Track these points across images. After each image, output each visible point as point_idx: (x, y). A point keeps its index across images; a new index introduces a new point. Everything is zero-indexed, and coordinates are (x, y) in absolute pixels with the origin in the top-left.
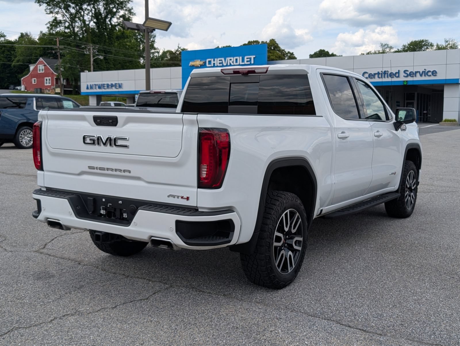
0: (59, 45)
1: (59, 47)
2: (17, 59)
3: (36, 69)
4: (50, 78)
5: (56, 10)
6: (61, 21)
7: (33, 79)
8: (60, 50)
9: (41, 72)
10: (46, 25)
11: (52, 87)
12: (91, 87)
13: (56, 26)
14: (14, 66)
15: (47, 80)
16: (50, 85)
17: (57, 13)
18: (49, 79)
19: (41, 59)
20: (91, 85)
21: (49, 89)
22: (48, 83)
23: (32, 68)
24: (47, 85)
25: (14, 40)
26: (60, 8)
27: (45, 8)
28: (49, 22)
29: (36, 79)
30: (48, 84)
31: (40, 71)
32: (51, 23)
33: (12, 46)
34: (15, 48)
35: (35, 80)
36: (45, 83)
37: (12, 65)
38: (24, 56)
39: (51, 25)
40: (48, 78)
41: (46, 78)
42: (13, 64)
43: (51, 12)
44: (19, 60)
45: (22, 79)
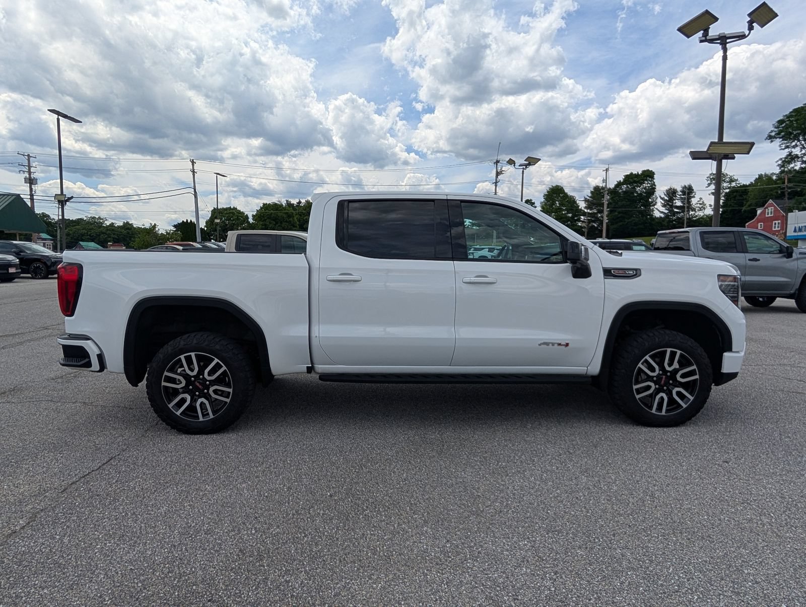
0: (788, 183)
1: (787, 185)
2: (749, 203)
3: (763, 213)
4: (780, 221)
5: (794, 144)
6: (797, 155)
7: (759, 224)
8: (788, 189)
9: (770, 215)
10: (776, 162)
11: (781, 231)
12: (800, 230)
13: (789, 163)
14: (745, 211)
15: (775, 224)
16: (779, 229)
17: (794, 147)
18: (779, 223)
19: (771, 201)
20: (799, 227)
21: (777, 234)
22: (777, 227)
23: (759, 212)
24: (775, 229)
25: (750, 183)
26: (799, 140)
27: (779, 144)
28: (781, 159)
29: (762, 223)
30: (777, 229)
31: (768, 215)
32: (783, 159)
33: (746, 189)
34: (748, 192)
35: (761, 225)
36: (773, 227)
37: (742, 210)
38: (757, 199)
39: (783, 162)
40: (777, 222)
41: (774, 222)
42: (744, 208)
43: (787, 147)
44: (751, 204)
45: (747, 224)
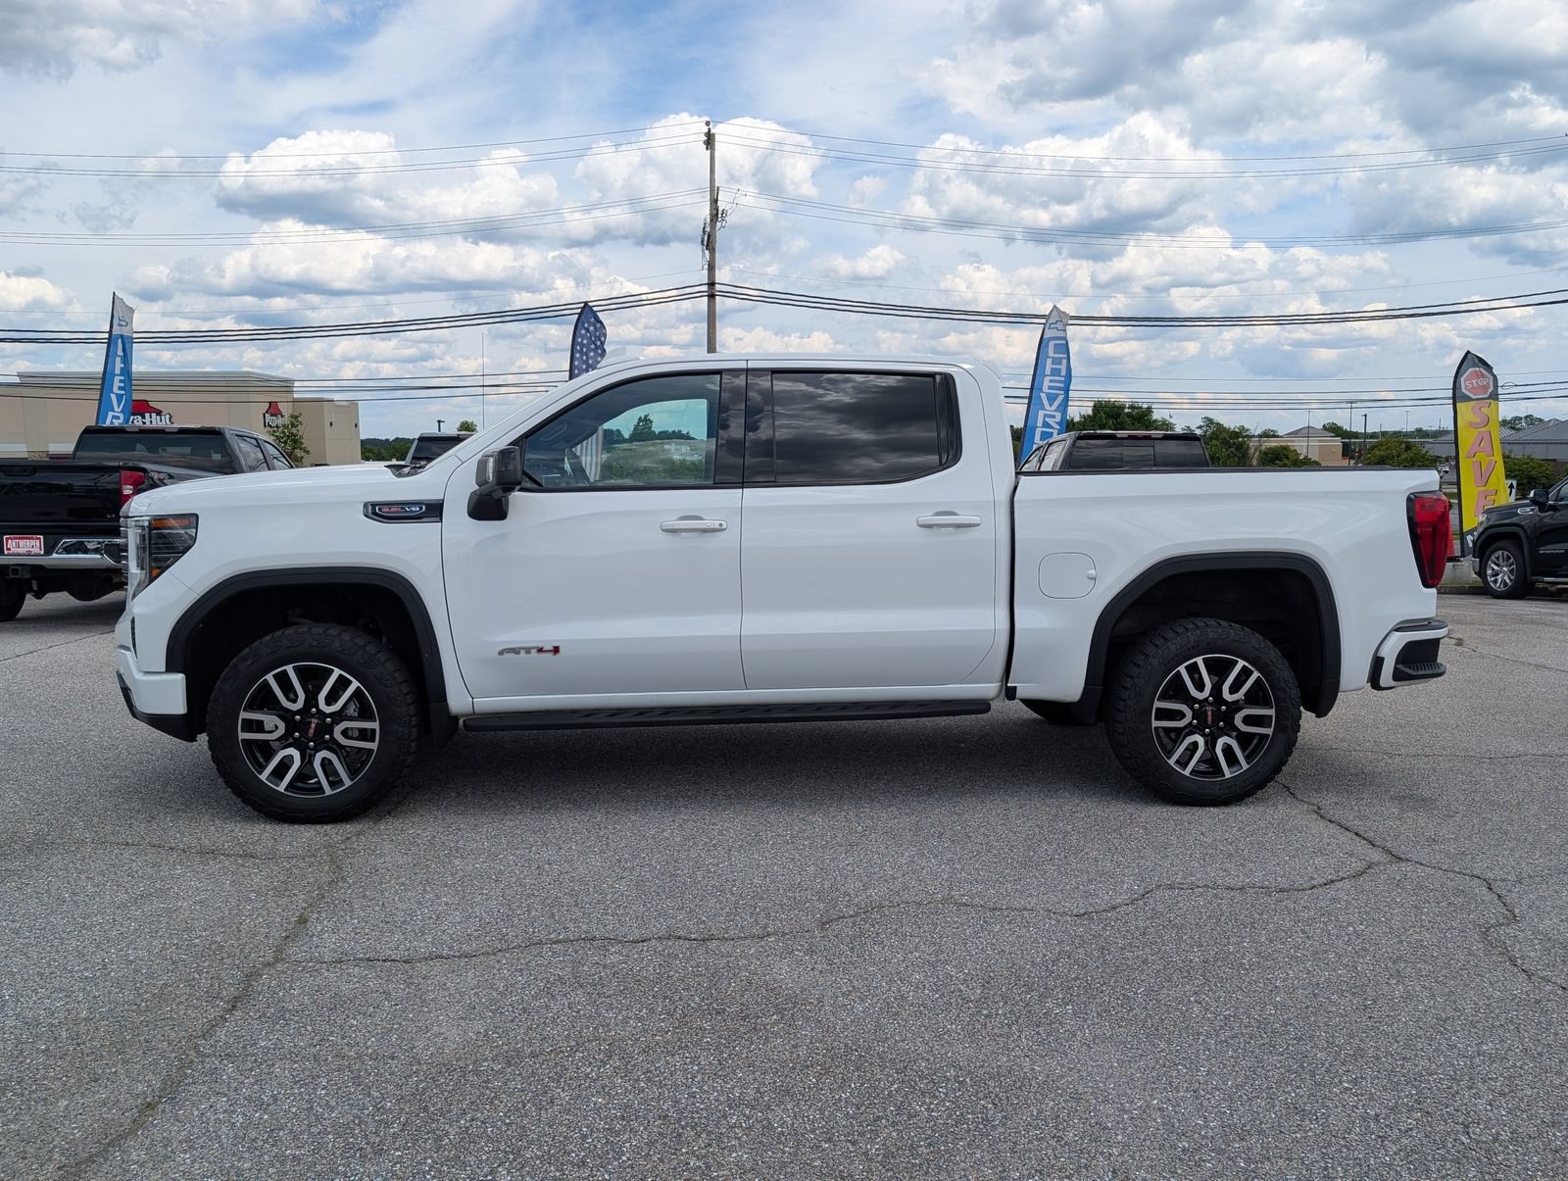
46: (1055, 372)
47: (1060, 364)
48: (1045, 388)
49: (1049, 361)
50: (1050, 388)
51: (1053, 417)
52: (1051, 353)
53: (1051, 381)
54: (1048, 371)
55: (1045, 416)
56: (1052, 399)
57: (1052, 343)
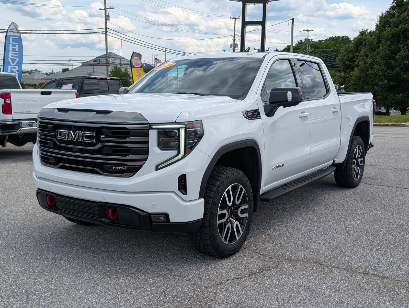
46: (14, 50)
47: (16, 47)
48: (10, 57)
49: (11, 45)
50: (12, 56)
51: (15, 68)
52: (11, 42)
53: (12, 53)
54: (11, 49)
55: (11, 68)
56: (13, 61)
57: (11, 38)
